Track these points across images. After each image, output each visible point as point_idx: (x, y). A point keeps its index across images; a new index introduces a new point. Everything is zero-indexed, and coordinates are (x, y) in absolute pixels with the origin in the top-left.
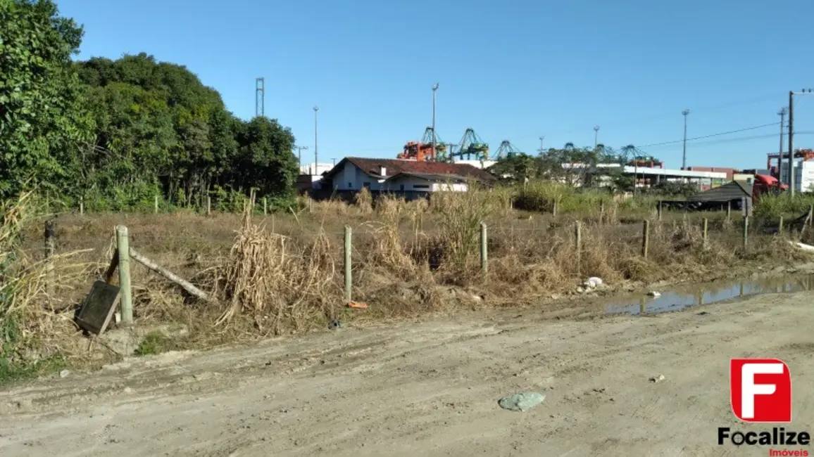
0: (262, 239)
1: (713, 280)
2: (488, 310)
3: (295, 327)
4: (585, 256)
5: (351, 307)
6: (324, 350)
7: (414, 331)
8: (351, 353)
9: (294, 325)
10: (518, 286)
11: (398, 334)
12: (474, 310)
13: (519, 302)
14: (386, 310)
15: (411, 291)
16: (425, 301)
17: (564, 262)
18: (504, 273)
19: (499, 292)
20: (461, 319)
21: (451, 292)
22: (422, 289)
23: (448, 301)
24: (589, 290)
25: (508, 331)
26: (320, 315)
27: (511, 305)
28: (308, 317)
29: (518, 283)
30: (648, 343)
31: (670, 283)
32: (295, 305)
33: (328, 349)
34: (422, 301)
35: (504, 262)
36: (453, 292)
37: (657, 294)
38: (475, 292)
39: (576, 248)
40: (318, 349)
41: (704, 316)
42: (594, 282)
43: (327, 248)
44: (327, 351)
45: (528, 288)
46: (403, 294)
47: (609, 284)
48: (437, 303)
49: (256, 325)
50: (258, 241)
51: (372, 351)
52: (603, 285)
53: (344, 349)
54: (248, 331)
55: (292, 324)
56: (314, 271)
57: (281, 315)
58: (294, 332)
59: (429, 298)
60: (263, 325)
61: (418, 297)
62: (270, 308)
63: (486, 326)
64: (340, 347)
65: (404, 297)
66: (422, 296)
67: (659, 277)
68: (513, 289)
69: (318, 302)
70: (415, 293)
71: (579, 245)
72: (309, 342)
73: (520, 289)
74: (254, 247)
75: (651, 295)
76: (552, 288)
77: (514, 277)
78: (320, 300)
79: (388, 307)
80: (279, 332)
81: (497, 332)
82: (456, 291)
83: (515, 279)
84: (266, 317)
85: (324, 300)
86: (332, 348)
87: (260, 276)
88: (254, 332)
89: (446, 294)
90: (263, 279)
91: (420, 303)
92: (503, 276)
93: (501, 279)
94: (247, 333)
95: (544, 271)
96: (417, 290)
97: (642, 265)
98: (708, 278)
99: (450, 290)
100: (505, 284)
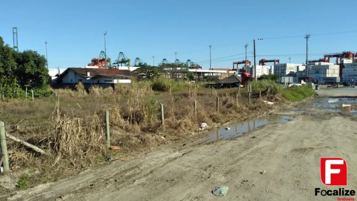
0: (70, 121)
1: (245, 120)
2: (171, 143)
3: (90, 162)
4: (199, 114)
5: (113, 149)
6: (113, 174)
7: (147, 159)
8: (127, 174)
9: (89, 161)
10: (177, 130)
11: (141, 161)
12: (165, 144)
13: (180, 138)
14: (128, 149)
15: (137, 138)
16: (143, 142)
17: (191, 117)
18: (171, 125)
19: (170, 133)
20: (163, 149)
21: (153, 137)
22: (141, 137)
23: (152, 141)
24: (203, 129)
25: (186, 153)
26: (100, 155)
27: (178, 139)
28: (95, 157)
29: (177, 129)
30: (246, 155)
31: (231, 123)
32: (87, 152)
33: (114, 173)
34: (142, 142)
35: (170, 120)
36: (154, 136)
37: (229, 129)
38: (161, 135)
39: (195, 111)
40: (109, 173)
41: (255, 138)
42: (204, 125)
43: (98, 122)
44: (114, 174)
45: (181, 130)
46: (133, 140)
47: (209, 125)
48: (149, 142)
49: (72, 164)
50: (68, 123)
51: (135, 171)
52: (208, 126)
53: (121, 172)
54: (69, 167)
55: (88, 161)
56: (93, 133)
57: (82, 157)
58: (90, 165)
59: (145, 140)
60: (75, 163)
61: (139, 141)
62: (76, 154)
63: (174, 151)
64: (119, 171)
65: (133, 141)
66: (142, 140)
67: (226, 120)
68: (176, 132)
69: (98, 149)
70: (138, 139)
71: (196, 109)
72: (103, 170)
73: (179, 131)
74: (66, 125)
75: (227, 129)
76: (190, 129)
77: (175, 126)
78: (99, 148)
79: (129, 147)
80: (83, 166)
81: (181, 154)
82: (155, 136)
83: (176, 127)
84: (75, 159)
85: (101, 148)
86: (115, 172)
87: (70, 140)
88: (71, 167)
89: (151, 138)
90: (72, 141)
91: (141, 143)
92: (170, 126)
93: (170, 127)
94: (68, 168)
95: (186, 122)
96: (139, 137)
97: (219, 115)
98: (243, 119)
99: (153, 135)
100: (172, 130)
